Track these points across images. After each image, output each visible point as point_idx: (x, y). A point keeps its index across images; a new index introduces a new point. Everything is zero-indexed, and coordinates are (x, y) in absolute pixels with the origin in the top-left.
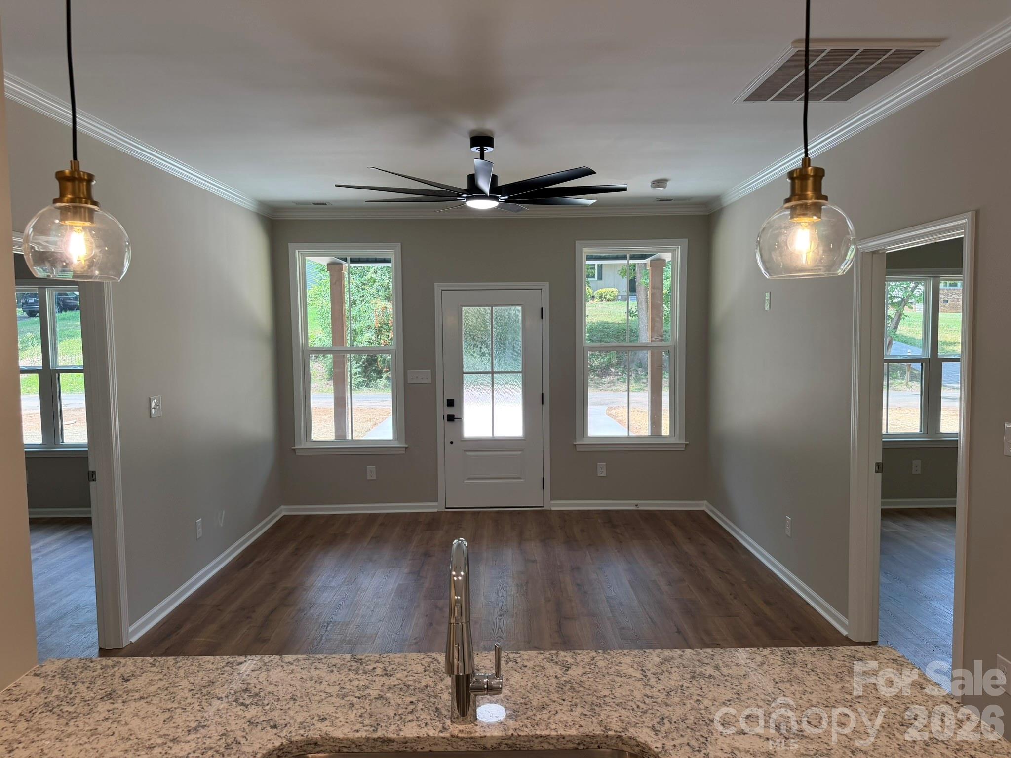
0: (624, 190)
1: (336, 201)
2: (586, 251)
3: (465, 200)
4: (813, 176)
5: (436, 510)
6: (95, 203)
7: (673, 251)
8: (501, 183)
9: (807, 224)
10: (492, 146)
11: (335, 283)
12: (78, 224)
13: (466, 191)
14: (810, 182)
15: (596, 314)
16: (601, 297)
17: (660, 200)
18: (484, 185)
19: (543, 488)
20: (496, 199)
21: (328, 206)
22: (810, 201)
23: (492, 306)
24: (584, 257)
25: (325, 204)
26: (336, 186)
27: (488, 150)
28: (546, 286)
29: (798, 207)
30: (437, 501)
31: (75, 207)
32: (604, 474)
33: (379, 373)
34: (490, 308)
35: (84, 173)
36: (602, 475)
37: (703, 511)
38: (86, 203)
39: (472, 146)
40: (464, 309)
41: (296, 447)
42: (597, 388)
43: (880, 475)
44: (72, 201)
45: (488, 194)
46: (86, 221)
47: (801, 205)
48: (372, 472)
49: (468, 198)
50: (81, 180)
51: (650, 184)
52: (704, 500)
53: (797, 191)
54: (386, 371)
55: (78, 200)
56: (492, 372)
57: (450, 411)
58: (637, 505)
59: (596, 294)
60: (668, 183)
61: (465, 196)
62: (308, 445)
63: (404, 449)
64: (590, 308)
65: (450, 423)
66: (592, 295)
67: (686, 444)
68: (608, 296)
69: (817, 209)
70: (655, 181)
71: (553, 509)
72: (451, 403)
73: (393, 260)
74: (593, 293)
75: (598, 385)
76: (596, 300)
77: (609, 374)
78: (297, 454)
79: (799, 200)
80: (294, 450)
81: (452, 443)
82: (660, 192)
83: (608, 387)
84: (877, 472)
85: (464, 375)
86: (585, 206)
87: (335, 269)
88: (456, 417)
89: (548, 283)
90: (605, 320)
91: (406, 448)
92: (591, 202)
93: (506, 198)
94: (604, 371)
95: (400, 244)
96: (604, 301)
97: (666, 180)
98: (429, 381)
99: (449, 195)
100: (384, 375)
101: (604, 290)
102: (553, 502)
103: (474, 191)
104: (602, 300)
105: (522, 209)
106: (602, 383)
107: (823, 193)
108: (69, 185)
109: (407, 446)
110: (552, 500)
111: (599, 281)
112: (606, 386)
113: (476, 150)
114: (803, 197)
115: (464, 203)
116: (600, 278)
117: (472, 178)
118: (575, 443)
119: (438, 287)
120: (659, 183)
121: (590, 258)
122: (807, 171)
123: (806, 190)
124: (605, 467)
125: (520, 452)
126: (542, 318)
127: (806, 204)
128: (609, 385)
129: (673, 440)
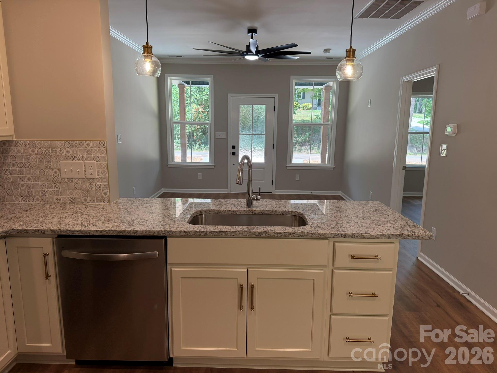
0: (310, 53)
1: (186, 55)
2: (295, 80)
3: (245, 56)
4: (352, 51)
5: (227, 193)
6: (153, 54)
7: (333, 82)
8: (259, 49)
9: (350, 65)
10: (256, 33)
11: (181, 94)
12: (148, 60)
13: (246, 52)
14: (351, 53)
15: (301, 116)
16: (303, 108)
17: (328, 58)
18: (253, 50)
19: (272, 184)
20: (258, 55)
21: (183, 57)
22: (351, 58)
23: (253, 105)
24: (294, 84)
25: (182, 57)
26: (193, 49)
27: (255, 35)
28: (276, 96)
29: (348, 60)
30: (227, 189)
31: (148, 55)
32: (298, 179)
33: (195, 142)
34: (252, 106)
35: (150, 45)
36: (297, 180)
37: (340, 196)
38: (151, 54)
39: (248, 33)
40: (240, 105)
41: (168, 164)
42: (299, 152)
43: (404, 171)
44: (147, 53)
45: (255, 54)
46: (150, 59)
47: (349, 59)
48: (200, 176)
49: (246, 55)
50: (149, 47)
51: (323, 51)
52: (340, 191)
53: (348, 56)
54: (199, 141)
55: (149, 53)
56: (252, 134)
57: (234, 151)
58: (311, 193)
59: (301, 106)
60: (331, 51)
61: (245, 54)
62: (173, 163)
63: (214, 166)
64: (298, 113)
65: (234, 156)
66: (299, 106)
67: (334, 167)
68: (307, 107)
69: (353, 61)
70: (326, 49)
71: (276, 193)
72: (234, 147)
73: (210, 83)
74: (300, 105)
75: (299, 150)
76: (301, 109)
77: (306, 146)
78: (169, 167)
79: (348, 58)
80: (168, 165)
81: (234, 164)
82: (327, 54)
83: (305, 151)
84: (403, 170)
85: (240, 135)
86: (294, 59)
87: (181, 87)
88: (236, 153)
89: (277, 95)
90: (305, 119)
91: (215, 166)
92: (297, 58)
93: (262, 55)
94: (303, 144)
95: (213, 75)
96: (305, 110)
97: (330, 49)
98: (225, 137)
99: (238, 53)
100: (198, 143)
101: (305, 104)
102: (276, 191)
103: (248, 51)
104: (304, 109)
105: (267, 60)
106: (302, 150)
107: (355, 56)
108: (146, 49)
109: (215, 165)
110: (276, 190)
111: (303, 100)
112: (303, 151)
113: (250, 35)
114: (349, 57)
115: (245, 57)
116: (304, 98)
117: (248, 47)
118: (286, 166)
119: (229, 95)
120: (327, 50)
121: (296, 84)
122: (351, 50)
123: (350, 55)
124: (299, 176)
125: (263, 169)
126: (274, 111)
127: (350, 59)
128: (305, 150)
129: (329, 166)
